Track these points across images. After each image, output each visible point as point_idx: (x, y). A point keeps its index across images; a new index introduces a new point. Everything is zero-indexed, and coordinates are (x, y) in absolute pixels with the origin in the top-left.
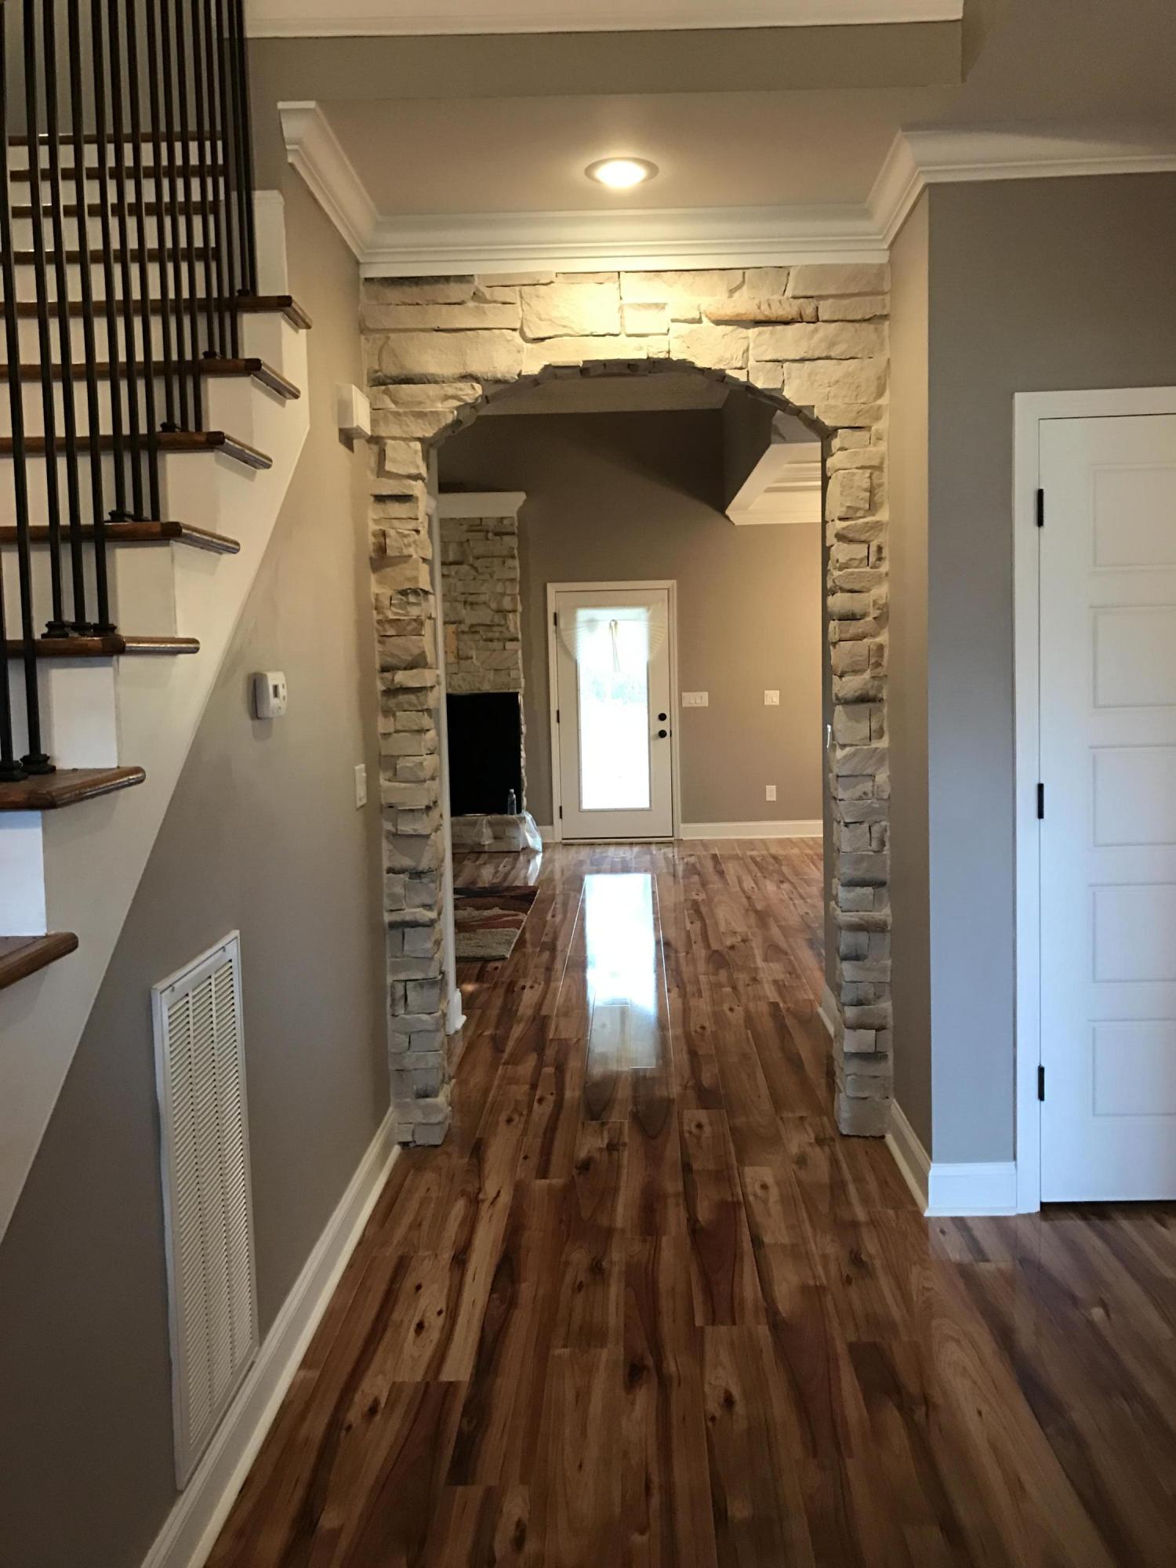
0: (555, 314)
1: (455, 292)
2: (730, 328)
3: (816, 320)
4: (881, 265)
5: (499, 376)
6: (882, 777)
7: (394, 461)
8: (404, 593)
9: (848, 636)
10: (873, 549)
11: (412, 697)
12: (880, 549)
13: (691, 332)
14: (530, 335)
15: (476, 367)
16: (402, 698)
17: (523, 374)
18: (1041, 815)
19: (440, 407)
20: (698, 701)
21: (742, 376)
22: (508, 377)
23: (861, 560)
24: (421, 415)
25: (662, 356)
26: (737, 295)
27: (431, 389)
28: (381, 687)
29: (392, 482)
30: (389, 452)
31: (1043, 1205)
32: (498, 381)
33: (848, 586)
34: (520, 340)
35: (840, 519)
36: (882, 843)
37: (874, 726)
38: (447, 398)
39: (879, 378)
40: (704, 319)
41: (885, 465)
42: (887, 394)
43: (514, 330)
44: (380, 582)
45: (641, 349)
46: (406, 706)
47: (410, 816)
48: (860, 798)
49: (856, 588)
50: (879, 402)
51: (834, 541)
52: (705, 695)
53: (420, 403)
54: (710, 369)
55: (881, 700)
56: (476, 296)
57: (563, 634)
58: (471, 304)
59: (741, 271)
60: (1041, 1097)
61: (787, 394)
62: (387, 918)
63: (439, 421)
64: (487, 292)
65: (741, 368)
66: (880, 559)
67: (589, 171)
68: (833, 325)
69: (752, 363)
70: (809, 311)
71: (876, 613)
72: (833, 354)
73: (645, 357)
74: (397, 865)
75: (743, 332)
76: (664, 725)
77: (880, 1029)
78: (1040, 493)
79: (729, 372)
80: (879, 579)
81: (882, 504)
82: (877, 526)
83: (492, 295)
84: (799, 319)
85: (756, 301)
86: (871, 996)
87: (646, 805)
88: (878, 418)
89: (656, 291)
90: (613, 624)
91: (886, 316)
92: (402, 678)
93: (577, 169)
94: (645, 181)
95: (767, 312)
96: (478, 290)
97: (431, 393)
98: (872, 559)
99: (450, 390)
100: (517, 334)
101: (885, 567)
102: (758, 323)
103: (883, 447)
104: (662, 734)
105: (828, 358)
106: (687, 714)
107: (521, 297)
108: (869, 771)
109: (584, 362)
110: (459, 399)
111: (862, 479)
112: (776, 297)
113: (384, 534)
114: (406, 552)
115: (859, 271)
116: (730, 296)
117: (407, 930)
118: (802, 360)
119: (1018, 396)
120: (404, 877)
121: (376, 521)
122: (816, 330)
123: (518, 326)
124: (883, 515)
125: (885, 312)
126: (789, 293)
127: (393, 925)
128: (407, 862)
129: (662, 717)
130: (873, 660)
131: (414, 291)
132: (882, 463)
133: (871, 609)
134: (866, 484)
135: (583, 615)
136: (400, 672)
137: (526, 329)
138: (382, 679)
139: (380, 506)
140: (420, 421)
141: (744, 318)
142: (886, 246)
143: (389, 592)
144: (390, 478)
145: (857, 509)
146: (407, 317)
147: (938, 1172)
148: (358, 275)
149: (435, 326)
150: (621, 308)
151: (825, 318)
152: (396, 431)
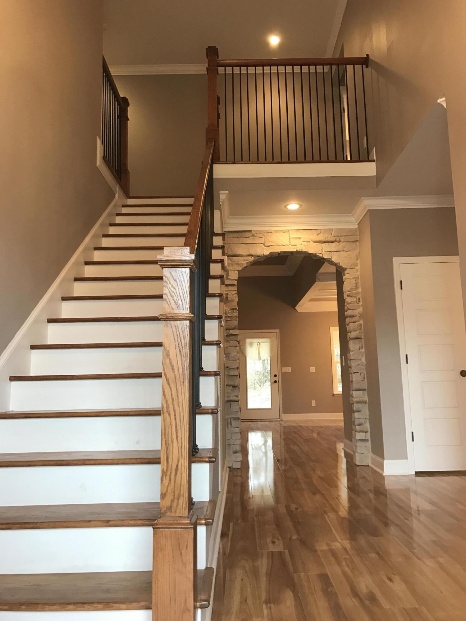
0: (272, 240)
1: (247, 234)
2: (318, 243)
3: (340, 242)
4: (356, 229)
5: (258, 255)
6: (363, 359)
7: (231, 276)
8: (232, 309)
9: (352, 321)
10: (357, 299)
11: (234, 337)
12: (359, 299)
13: (308, 244)
14: (266, 245)
15: (252, 253)
16: (231, 337)
17: (264, 254)
18: (407, 363)
19: (243, 262)
20: (288, 370)
21: (321, 255)
22: (261, 255)
23: (354, 302)
24: (238, 264)
25: (300, 250)
26: (319, 235)
27: (241, 258)
28: (226, 334)
29: (231, 281)
30: (229, 274)
31: (416, 472)
32: (258, 256)
33: (351, 309)
34: (263, 246)
35: (348, 291)
36: (364, 378)
37: (360, 346)
38: (245, 260)
39: (357, 256)
40: (311, 241)
41: (360, 278)
42: (359, 260)
43: (262, 244)
44: (226, 307)
45: (295, 248)
46: (232, 340)
47: (233, 370)
48: (358, 366)
49: (353, 309)
50: (357, 262)
51: (347, 297)
52: (290, 368)
53: (238, 261)
54: (313, 253)
55: (362, 339)
56: (253, 235)
57: (242, 347)
58: (251, 237)
59: (320, 230)
60: (413, 441)
61: (333, 260)
62: (226, 399)
63: (243, 266)
64: (256, 235)
65: (321, 253)
66: (359, 301)
67: (285, 207)
68: (344, 243)
69: (323, 252)
70: (338, 240)
71: (359, 315)
72: (344, 250)
73: (296, 250)
74: (229, 384)
75: (321, 244)
76: (276, 379)
77: (366, 432)
78: (401, 281)
79: (317, 254)
80: (359, 307)
81: (359, 287)
82: (358, 293)
83: (257, 235)
84: (336, 241)
85: (325, 237)
86: (363, 423)
87: (270, 407)
88: (357, 266)
89: (298, 235)
90: (258, 343)
91: (357, 241)
92: (232, 332)
93: (283, 206)
94: (299, 208)
95: (327, 240)
96: (253, 234)
97: (241, 259)
98: (357, 301)
99: (245, 258)
100: (263, 245)
101: (361, 303)
102: (325, 242)
103: (359, 273)
104: (275, 382)
105: (343, 251)
106: (284, 375)
107: (264, 236)
108: (359, 358)
109: (280, 252)
110: (248, 260)
111: (354, 281)
112: (329, 236)
113: (228, 294)
114: (233, 299)
115: (350, 230)
116: (317, 236)
117: (232, 403)
118: (336, 251)
119: (394, 258)
120: (231, 387)
121: (226, 291)
122: (340, 244)
123: (263, 243)
124: (360, 290)
125: (358, 240)
126: (333, 235)
127: (228, 401)
128: (232, 383)
129: (275, 376)
130: (359, 328)
131: (237, 235)
132: (358, 277)
133: (358, 315)
134: (355, 282)
135: (248, 341)
136: (231, 330)
137: (265, 244)
138: (226, 332)
139: (227, 287)
140: (238, 266)
141: (321, 241)
142: (357, 224)
143: (229, 309)
144: (229, 280)
145: (352, 289)
146: (235, 240)
147: (386, 463)
148: (223, 230)
149: (242, 243)
150: (290, 238)
151: (342, 241)
152: (231, 268)
